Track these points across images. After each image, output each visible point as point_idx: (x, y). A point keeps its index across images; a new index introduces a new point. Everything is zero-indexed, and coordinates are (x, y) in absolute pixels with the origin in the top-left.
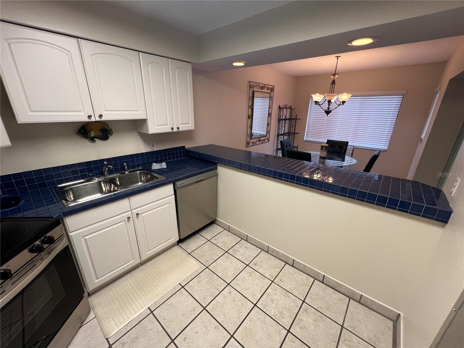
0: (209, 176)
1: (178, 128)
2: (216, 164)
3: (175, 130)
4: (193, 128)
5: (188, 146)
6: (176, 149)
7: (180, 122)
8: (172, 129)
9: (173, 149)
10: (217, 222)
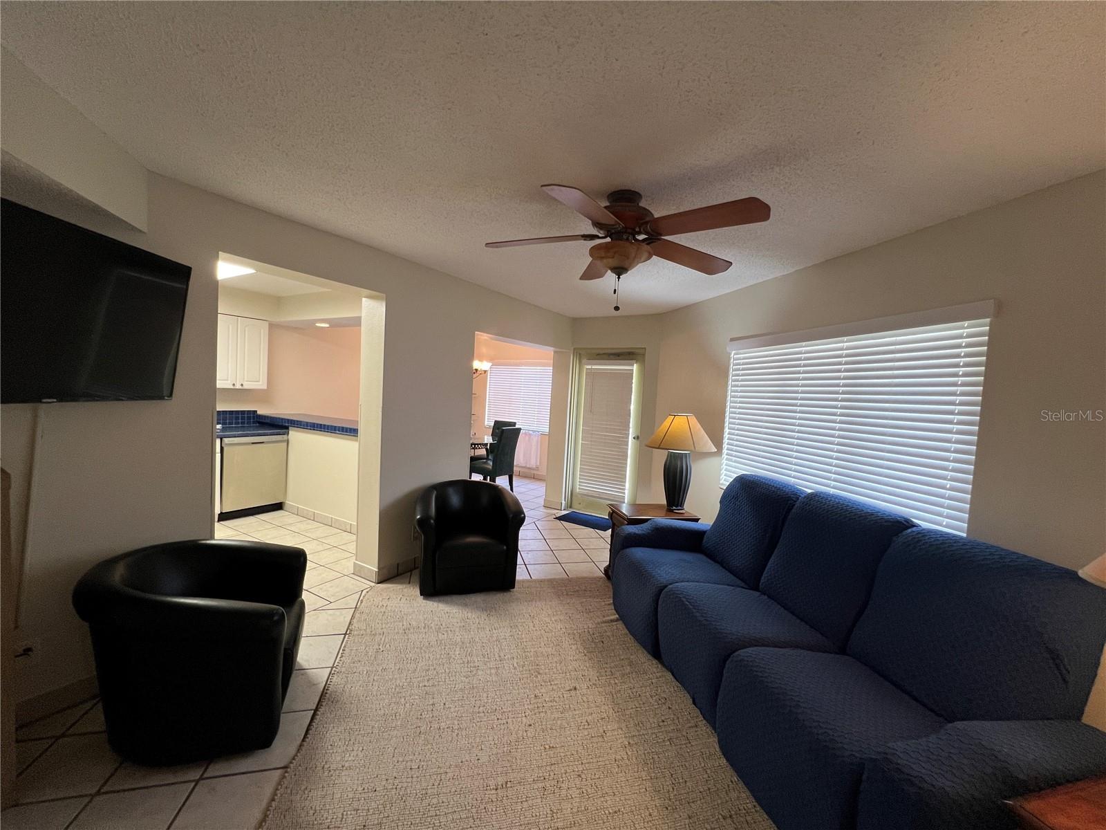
0: (274, 440)
1: (242, 385)
2: (287, 428)
3: (238, 386)
4: (265, 387)
5: (262, 411)
6: (243, 412)
7: (246, 379)
8: (234, 385)
9: (237, 412)
10: (286, 507)
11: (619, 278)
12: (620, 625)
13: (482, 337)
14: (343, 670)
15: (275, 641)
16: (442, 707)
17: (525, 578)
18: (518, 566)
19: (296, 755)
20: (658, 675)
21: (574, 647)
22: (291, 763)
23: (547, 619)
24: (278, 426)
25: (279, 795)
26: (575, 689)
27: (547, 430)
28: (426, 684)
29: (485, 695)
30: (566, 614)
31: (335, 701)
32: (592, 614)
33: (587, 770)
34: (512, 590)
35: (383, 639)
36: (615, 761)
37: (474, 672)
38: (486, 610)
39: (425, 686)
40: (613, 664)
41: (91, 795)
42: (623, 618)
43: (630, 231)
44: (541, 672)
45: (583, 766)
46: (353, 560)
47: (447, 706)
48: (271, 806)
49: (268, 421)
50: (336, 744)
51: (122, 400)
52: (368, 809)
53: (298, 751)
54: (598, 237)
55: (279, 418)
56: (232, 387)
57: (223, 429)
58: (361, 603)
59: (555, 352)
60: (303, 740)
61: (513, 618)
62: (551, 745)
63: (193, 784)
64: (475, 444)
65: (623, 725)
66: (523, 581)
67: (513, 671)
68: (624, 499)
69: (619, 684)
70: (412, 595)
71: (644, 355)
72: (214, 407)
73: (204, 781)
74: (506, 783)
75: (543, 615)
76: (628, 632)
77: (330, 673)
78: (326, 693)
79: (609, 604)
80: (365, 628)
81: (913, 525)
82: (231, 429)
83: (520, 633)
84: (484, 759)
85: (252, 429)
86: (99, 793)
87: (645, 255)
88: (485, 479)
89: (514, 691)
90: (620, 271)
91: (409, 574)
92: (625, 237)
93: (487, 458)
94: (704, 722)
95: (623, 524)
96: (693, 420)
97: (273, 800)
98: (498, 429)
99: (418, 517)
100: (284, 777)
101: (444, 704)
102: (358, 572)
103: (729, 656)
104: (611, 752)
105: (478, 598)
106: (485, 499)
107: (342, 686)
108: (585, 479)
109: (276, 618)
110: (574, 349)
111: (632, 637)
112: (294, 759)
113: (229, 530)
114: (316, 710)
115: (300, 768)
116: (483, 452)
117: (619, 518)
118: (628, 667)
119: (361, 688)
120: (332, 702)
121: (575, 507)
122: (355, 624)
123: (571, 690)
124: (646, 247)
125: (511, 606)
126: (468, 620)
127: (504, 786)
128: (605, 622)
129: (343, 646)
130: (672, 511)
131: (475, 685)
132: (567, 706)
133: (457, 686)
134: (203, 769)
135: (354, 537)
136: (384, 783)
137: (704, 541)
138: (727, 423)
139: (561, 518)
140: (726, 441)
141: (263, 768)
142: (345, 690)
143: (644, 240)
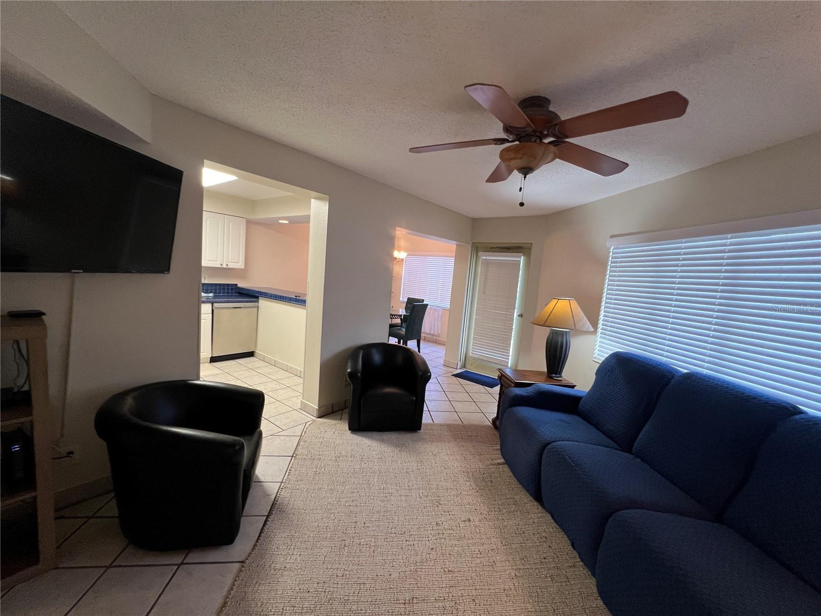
0: (248, 306)
1: (227, 265)
2: (257, 297)
3: (224, 266)
4: (243, 267)
5: (241, 284)
6: (228, 285)
7: (230, 261)
8: (221, 265)
9: (224, 285)
10: (256, 355)
11: (525, 177)
12: (506, 469)
13: (400, 233)
14: (289, 486)
15: (238, 464)
16: (363, 525)
17: (429, 422)
18: (424, 412)
19: (251, 553)
20: (539, 515)
21: (468, 484)
22: (247, 559)
23: (447, 458)
24: (251, 296)
25: (237, 586)
26: (469, 520)
27: (448, 306)
28: (351, 504)
29: (396, 518)
30: (462, 454)
31: (282, 511)
32: (482, 457)
33: (480, 595)
34: (418, 431)
35: (320, 464)
36: (504, 590)
37: (389, 498)
38: (398, 447)
39: (350, 506)
40: (500, 503)
41: (105, 567)
42: (509, 462)
43: (538, 134)
44: (442, 503)
45: (477, 591)
46: (301, 398)
47: (366, 525)
48: (230, 595)
49: (245, 292)
50: (281, 547)
51: (133, 273)
52: (302, 607)
53: (253, 549)
54: (507, 141)
55: (252, 290)
56: (220, 266)
57: (215, 297)
58: (305, 433)
59: (457, 245)
60: (257, 541)
61: (420, 454)
62: (450, 569)
63: (176, 567)
64: (392, 315)
65: (510, 558)
66: (427, 425)
67: (419, 500)
68: (508, 364)
69: (506, 520)
70: (342, 430)
71: (530, 249)
72: (200, 280)
73: (185, 566)
74: (413, 598)
75: (443, 454)
76: (512, 475)
77: (280, 487)
78: (276, 504)
79: (496, 450)
80: (307, 454)
81: (801, 412)
82: (220, 297)
83: (424, 468)
84: (395, 575)
85: (233, 297)
86: (111, 566)
87: (551, 156)
88: (399, 342)
89: (420, 518)
90: (526, 171)
91: (341, 412)
92: (533, 140)
93: (401, 326)
94: (581, 563)
95: (510, 386)
96: (574, 304)
97: (232, 589)
98: (410, 304)
99: (349, 370)
100: (241, 571)
101: (364, 523)
102: (304, 408)
103: (611, 515)
104: (500, 581)
105: (393, 436)
106: (400, 359)
107: (288, 499)
108: (478, 346)
109: (237, 447)
110: (473, 243)
111: (516, 480)
112: (249, 556)
113: (217, 370)
114: (268, 516)
115: (253, 564)
116: (398, 321)
117: (507, 380)
118: (513, 506)
119: (302, 503)
120: (280, 512)
121: (468, 367)
122: (300, 451)
123: (465, 521)
124: (552, 148)
125: (418, 444)
126: (384, 453)
127: (411, 601)
128: (493, 464)
129: (290, 467)
130: (552, 378)
131: (389, 509)
132: (463, 535)
133: (375, 508)
134: (185, 555)
135: (301, 380)
136: (315, 585)
137: (580, 405)
138: (603, 307)
139: (457, 376)
140: (601, 322)
141: (225, 560)
142: (290, 502)
143: (550, 143)
